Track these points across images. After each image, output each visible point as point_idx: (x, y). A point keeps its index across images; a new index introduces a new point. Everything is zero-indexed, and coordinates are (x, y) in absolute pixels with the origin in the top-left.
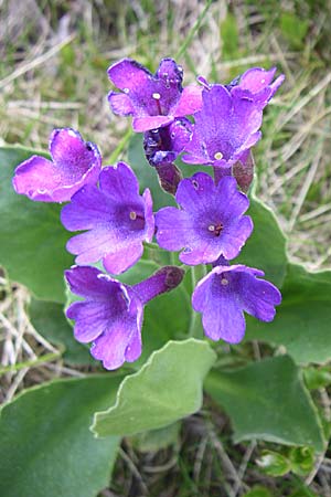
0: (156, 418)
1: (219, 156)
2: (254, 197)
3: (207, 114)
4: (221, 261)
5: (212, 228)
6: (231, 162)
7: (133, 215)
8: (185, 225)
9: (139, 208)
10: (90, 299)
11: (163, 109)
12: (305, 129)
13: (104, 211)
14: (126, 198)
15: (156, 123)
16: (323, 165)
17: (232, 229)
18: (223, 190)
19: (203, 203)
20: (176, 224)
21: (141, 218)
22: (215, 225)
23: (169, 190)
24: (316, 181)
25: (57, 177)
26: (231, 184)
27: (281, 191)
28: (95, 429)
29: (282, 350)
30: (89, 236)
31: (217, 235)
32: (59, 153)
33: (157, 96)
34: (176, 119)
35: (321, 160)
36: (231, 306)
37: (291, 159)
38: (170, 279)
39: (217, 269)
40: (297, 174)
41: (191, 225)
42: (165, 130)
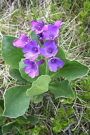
0: (39, 91)
1: (51, 38)
2: (58, 45)
3: (49, 30)
4: (52, 57)
5: (50, 51)
6: (53, 39)
7: (36, 49)
8: (45, 51)
9: (37, 48)
10: (28, 65)
11: (40, 29)
12: (70, 29)
13: (30, 49)
14: (34, 46)
15: (40, 32)
16: (75, 37)
17: (54, 51)
18: (52, 44)
19: (49, 47)
20: (44, 50)
21: (37, 50)
22: (51, 51)
23: (42, 44)
24: (73, 41)
25: (21, 43)
26: (54, 43)
27: (65, 43)
28: (27, 93)
29: (66, 79)
30: (27, 53)
31: (51, 52)
32: (21, 38)
33: (39, 27)
34: (43, 31)
35: (74, 36)
36: (54, 66)
37: (67, 36)
38: (42, 61)
39: (52, 58)
40: (69, 39)
41: (46, 51)
42: (41, 33)
